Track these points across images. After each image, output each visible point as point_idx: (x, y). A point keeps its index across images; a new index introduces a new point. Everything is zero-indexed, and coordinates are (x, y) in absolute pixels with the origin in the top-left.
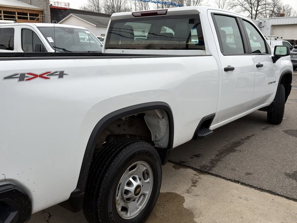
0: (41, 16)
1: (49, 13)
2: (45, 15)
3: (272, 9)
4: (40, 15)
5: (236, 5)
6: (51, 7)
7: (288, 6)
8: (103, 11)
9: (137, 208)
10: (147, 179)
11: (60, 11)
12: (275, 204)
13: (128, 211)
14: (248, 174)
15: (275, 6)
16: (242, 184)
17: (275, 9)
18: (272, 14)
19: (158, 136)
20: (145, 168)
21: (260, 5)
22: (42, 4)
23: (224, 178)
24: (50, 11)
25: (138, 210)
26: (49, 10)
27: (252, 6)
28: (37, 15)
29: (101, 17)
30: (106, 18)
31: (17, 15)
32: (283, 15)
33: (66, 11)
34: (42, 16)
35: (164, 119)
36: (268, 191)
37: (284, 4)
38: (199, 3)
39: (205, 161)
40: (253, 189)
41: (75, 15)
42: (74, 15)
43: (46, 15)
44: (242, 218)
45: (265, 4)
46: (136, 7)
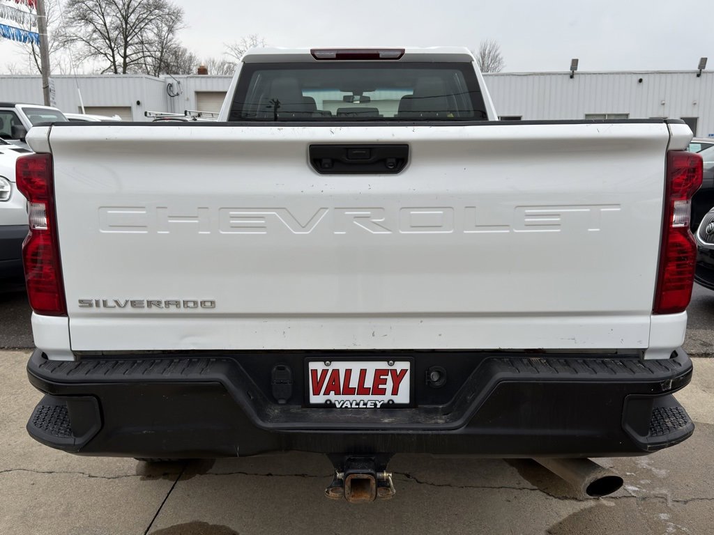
3: (158, 54)
21: (131, 45)
27: (113, 46)
32: (204, 71)
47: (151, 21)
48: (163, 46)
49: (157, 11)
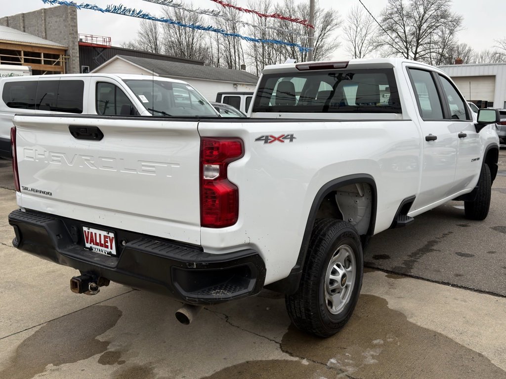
0: (62, 58)
1: (77, 53)
2: (69, 56)
3: (441, 51)
4: (61, 56)
5: (382, 43)
6: (81, 43)
7: (465, 45)
8: (162, 51)
9: (341, 302)
10: (349, 267)
11: (96, 50)
12: (501, 305)
13: (333, 305)
14: (457, 275)
15: (444, 46)
16: (453, 285)
17: (446, 51)
18: (440, 60)
19: (352, 220)
20: (347, 254)
21: (421, 45)
22: (65, 39)
23: (428, 280)
24: (78, 50)
25: (343, 304)
26: (76, 49)
27: (408, 46)
28: (57, 57)
29: (166, 61)
30: (173, 62)
31: (23, 56)
32: (459, 62)
33: (105, 51)
34: (65, 58)
35: (363, 198)
36: (489, 293)
37: (459, 43)
38: (321, 41)
39: (397, 262)
40: (468, 291)
41: (124, 58)
42: (121, 57)
43: (72, 57)
44: (464, 318)
45: (429, 43)
46: (219, 45)
47: (437, 27)
48: (445, 44)
49: (442, 20)
